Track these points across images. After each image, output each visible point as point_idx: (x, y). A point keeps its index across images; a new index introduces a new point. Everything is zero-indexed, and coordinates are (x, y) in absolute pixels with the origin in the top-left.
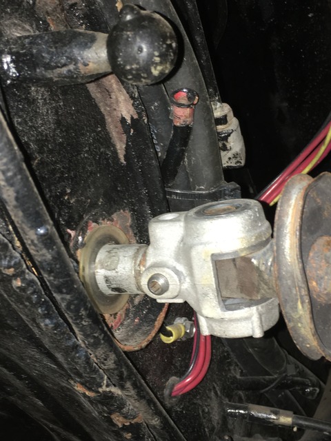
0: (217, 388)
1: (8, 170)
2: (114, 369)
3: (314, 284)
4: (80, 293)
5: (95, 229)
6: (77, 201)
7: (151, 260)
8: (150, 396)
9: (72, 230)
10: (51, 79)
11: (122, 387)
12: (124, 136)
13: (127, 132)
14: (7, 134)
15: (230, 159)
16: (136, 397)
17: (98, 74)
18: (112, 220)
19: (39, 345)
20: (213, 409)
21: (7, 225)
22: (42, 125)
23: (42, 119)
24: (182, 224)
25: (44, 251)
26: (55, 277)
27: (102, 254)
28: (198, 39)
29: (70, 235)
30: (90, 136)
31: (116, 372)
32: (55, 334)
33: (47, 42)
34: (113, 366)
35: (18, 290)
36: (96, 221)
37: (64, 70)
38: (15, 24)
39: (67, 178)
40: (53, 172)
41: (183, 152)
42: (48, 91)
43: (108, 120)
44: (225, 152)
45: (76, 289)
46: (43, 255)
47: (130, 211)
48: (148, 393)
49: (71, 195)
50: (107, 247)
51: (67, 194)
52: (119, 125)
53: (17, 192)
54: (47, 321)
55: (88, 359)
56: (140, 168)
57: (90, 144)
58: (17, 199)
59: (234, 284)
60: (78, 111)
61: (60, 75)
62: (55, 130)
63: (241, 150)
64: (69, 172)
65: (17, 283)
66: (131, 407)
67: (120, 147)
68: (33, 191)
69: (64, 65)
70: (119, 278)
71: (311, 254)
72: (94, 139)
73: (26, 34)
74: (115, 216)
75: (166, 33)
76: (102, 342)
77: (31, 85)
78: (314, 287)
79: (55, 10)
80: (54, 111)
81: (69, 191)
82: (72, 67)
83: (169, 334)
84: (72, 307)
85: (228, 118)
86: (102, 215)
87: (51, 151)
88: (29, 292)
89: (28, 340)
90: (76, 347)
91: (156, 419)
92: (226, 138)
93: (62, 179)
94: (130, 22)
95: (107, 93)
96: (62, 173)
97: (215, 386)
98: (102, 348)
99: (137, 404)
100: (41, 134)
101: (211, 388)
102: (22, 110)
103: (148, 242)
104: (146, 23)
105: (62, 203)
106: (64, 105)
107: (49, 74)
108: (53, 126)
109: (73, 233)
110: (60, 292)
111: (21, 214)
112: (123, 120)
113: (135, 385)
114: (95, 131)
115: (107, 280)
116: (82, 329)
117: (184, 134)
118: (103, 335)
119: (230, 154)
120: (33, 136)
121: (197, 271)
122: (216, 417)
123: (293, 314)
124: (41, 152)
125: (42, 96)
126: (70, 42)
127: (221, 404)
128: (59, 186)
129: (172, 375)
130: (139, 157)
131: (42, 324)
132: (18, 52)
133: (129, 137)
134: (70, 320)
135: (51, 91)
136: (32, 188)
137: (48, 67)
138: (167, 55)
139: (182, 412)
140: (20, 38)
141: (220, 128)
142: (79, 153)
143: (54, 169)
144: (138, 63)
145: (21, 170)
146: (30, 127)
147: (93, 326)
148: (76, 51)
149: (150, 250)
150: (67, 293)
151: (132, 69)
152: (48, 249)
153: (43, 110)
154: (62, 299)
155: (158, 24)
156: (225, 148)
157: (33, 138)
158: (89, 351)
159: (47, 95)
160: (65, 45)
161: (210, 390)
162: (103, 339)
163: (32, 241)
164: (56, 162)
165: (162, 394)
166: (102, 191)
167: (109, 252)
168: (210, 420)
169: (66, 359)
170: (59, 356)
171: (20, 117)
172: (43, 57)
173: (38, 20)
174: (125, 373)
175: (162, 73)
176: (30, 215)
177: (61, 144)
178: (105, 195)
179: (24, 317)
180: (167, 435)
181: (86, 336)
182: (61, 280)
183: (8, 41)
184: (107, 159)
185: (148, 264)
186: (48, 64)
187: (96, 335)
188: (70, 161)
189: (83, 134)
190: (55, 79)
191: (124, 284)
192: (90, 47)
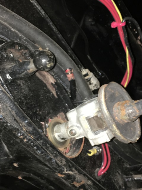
0: (119, 172)
1: (11, 106)
2: (66, 164)
3: (117, 118)
4: (45, 139)
5: (51, 121)
6: (42, 113)
7: (70, 126)
8: (84, 173)
9: (42, 122)
10: (21, 77)
11: (72, 171)
12: (54, 89)
13: (54, 87)
14: (8, 95)
15: (94, 87)
16: (78, 174)
17: (34, 72)
18: (57, 117)
19: (41, 162)
20: (119, 179)
21: (19, 124)
22: (24, 91)
23: (24, 90)
24: (76, 111)
25: (29, 128)
26: (35, 135)
27: (56, 129)
28: (70, 51)
29: (42, 124)
30: (42, 91)
31: (67, 165)
32: (42, 155)
33: (18, 67)
34: (65, 163)
35: (26, 143)
36: (51, 118)
37: (24, 73)
38: (8, 64)
39: (37, 106)
40: (31, 105)
41: (75, 88)
42: (24, 81)
43: (47, 85)
44: (91, 85)
45: (43, 138)
46: (29, 129)
47: (63, 113)
48: (82, 172)
49: (40, 111)
50: (57, 126)
51: (38, 111)
52: (51, 85)
53: (15, 111)
54: (38, 151)
55: (56, 162)
56: (63, 97)
57: (43, 94)
58: (16, 113)
59: (96, 126)
60: (36, 84)
61: (23, 75)
62: (29, 92)
63: (97, 83)
64: (37, 104)
65: (25, 140)
66: (78, 178)
67: (54, 92)
68: (20, 110)
69: (23, 72)
70: (62, 135)
71: (114, 109)
72: (44, 92)
73: (12, 66)
74: (58, 115)
75: (48, 54)
76: (58, 155)
77: (16, 80)
78: (117, 119)
79: (20, 56)
80: (27, 86)
81: (38, 110)
82: (26, 72)
83: (90, 153)
84: (44, 144)
85: (88, 74)
86: (53, 116)
87: (29, 99)
88: (29, 143)
89: (37, 161)
90: (51, 159)
91: (90, 181)
92: (90, 80)
93: (35, 107)
94: (37, 54)
95: (44, 76)
96: (35, 105)
97: (118, 171)
98: (59, 157)
99: (80, 177)
100: (24, 94)
101: (116, 171)
102: (16, 89)
103: (68, 120)
104: (42, 53)
105: (37, 114)
106: (30, 84)
107: (20, 76)
108: (28, 91)
109: (43, 123)
110: (38, 140)
111: (18, 118)
112: (52, 84)
113: (76, 169)
114: (44, 89)
115: (59, 136)
116: (50, 151)
117: (73, 82)
118: (58, 152)
119: (93, 85)
120: (22, 95)
121: (83, 124)
122: (121, 182)
123: (113, 129)
124: (26, 100)
125: (22, 83)
126: (23, 65)
127: (122, 178)
128: (34, 109)
129: (97, 168)
130: (61, 94)
131: (37, 153)
132: (10, 72)
133: (55, 88)
134: (45, 149)
135: (25, 81)
136: (20, 109)
137: (19, 74)
138: (50, 61)
139: (105, 181)
140: (10, 68)
141: (87, 77)
142: (39, 97)
143: (32, 104)
144: (42, 65)
145: (15, 105)
146: (20, 93)
147: (53, 149)
148: (25, 67)
149: (69, 122)
150: (41, 140)
151: (41, 67)
152: (30, 127)
153: (23, 87)
154: (40, 142)
155: (46, 53)
156: (91, 84)
157: (22, 96)
158: (55, 159)
159: (24, 82)
160: (22, 66)
161: (116, 173)
162: (58, 154)
163: (24, 125)
164: (32, 102)
165: (94, 175)
166: (51, 108)
167: (58, 127)
168: (118, 184)
169: (50, 164)
170: (47, 164)
171: (16, 91)
172: (17, 71)
173: (15, 61)
174: (71, 165)
175: (51, 66)
176: (21, 117)
177: (32, 96)
178: (52, 109)
179: (32, 152)
180: (96, 188)
181: (52, 153)
182: (37, 136)
183: (7, 70)
184: (50, 97)
185: (69, 127)
186: (19, 73)
187: (55, 153)
188: (37, 101)
189: (39, 91)
190: (23, 77)
191: (64, 136)
192: (29, 65)
